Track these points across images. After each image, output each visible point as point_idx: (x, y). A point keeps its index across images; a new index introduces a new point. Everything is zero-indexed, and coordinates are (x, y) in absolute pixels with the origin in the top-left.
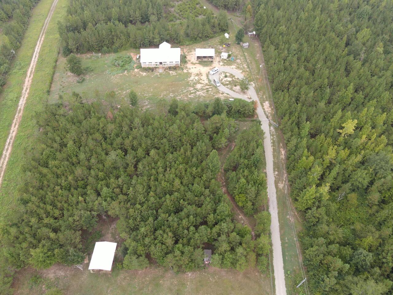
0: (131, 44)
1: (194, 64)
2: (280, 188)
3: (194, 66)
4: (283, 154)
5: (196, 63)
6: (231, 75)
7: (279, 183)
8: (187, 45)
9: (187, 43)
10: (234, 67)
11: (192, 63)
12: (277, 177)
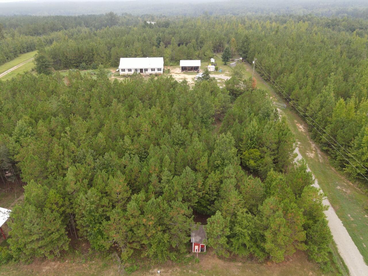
0: (112, 63)
1: (178, 74)
2: (310, 157)
3: (178, 75)
4: (302, 128)
5: (180, 73)
6: (220, 79)
7: (308, 153)
8: (171, 66)
9: (171, 64)
10: (223, 75)
11: (177, 73)
12: (301, 146)
